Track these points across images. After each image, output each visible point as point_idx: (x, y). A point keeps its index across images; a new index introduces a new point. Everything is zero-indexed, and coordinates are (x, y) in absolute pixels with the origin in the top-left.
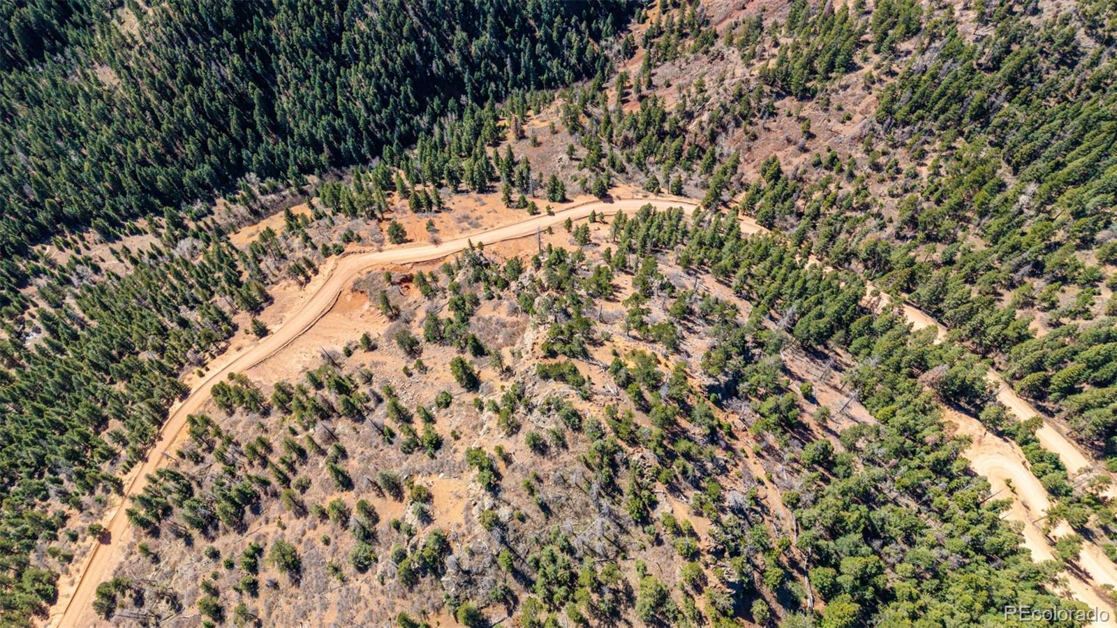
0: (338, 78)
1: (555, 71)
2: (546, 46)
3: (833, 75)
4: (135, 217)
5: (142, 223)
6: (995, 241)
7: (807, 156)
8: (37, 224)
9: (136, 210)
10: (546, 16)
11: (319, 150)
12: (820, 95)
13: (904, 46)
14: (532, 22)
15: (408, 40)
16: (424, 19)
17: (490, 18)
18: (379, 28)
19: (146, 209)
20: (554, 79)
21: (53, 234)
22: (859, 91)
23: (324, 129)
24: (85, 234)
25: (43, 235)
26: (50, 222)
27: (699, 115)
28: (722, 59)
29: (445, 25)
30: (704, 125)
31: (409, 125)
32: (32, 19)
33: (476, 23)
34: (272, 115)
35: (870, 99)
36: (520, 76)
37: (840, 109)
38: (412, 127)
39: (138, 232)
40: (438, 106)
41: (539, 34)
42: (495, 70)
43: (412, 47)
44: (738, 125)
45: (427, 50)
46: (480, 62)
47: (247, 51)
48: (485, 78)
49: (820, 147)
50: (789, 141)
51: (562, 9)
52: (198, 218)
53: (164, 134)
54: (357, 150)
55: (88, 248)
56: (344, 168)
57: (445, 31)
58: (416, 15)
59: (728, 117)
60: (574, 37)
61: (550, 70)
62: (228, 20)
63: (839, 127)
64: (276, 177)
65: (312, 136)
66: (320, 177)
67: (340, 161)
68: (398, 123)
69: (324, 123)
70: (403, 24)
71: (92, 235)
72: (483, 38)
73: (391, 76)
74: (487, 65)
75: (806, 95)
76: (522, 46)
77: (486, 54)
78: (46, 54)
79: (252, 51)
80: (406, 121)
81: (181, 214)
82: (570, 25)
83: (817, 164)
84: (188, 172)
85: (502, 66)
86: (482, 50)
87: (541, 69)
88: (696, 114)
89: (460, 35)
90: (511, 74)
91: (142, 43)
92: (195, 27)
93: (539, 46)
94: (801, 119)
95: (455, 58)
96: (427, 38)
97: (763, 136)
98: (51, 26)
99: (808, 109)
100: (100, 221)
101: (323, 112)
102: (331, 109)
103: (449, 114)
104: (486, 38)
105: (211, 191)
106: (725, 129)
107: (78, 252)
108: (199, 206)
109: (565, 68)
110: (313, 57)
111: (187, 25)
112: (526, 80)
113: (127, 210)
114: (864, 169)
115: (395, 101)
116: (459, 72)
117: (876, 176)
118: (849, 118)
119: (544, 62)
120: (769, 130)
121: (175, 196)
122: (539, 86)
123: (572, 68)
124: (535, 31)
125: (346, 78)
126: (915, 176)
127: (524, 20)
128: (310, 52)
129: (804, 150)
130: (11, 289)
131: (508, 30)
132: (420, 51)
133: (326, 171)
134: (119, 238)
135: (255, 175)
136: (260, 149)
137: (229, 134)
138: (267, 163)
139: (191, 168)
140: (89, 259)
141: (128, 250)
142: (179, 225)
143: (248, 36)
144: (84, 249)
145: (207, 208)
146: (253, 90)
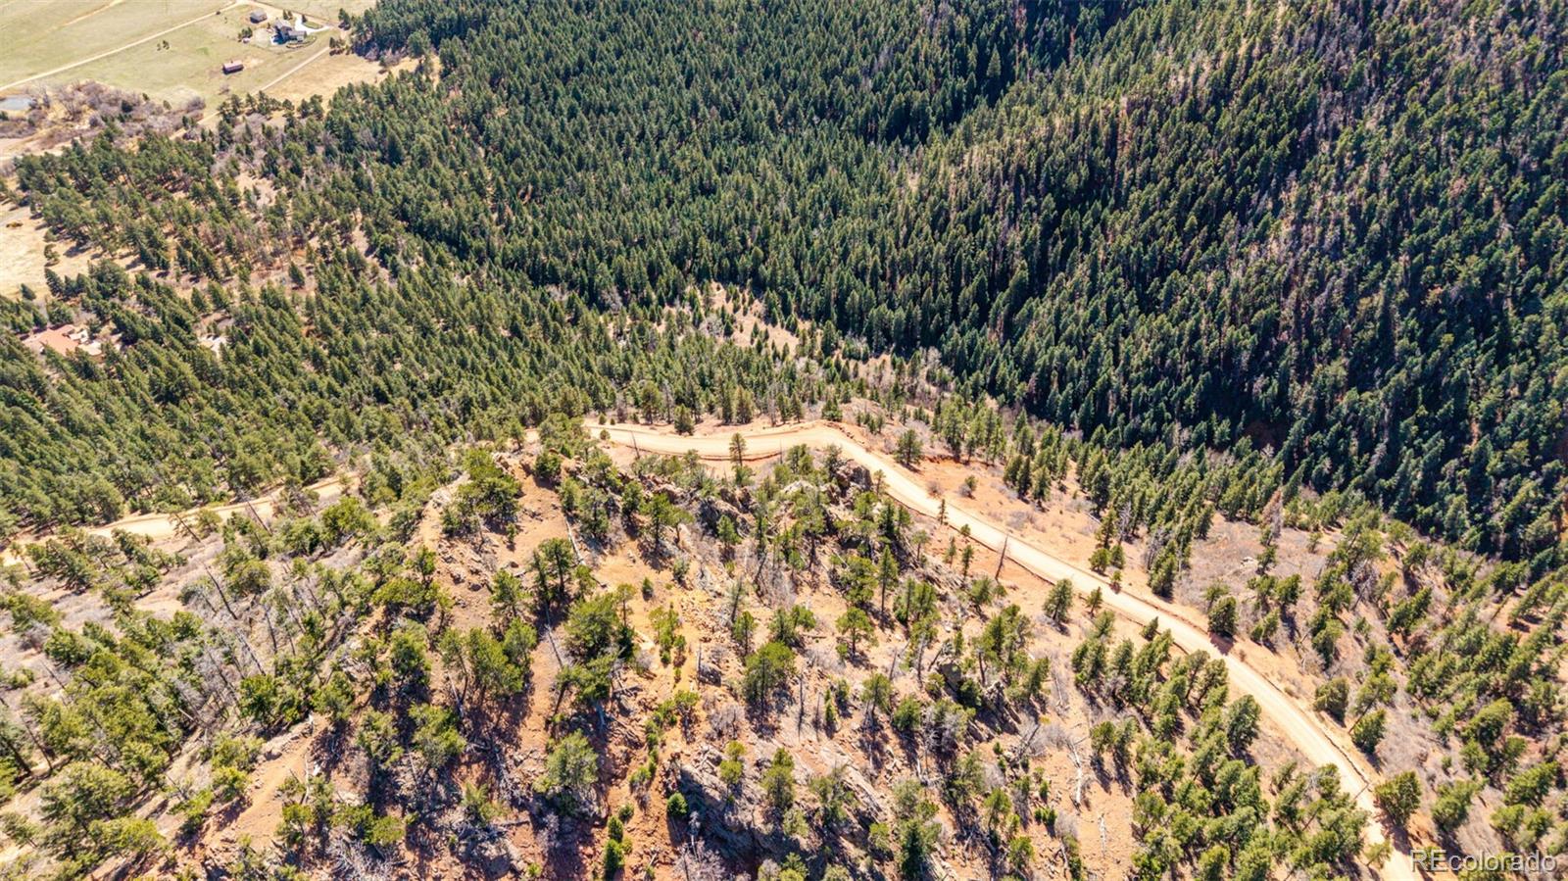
0: (1121, 316)
1: (1450, 512)
2: (1467, 471)
4: (806, 316)
5: (804, 326)
8: (733, 265)
9: (812, 310)
10: (1504, 431)
11: (1024, 377)
14: (1475, 428)
15: (1253, 330)
16: (1303, 322)
17: (1402, 375)
18: (1226, 293)
19: (821, 315)
20: (1440, 528)
21: (735, 283)
23: (1051, 358)
24: (756, 302)
25: (728, 277)
26: (745, 271)
29: (1326, 344)
31: (1159, 427)
32: (916, 104)
33: (1377, 373)
34: (1014, 309)
36: (1384, 483)
38: (1159, 432)
39: (792, 329)
40: (1222, 434)
41: (1472, 448)
42: (1353, 449)
43: (1251, 340)
45: (1270, 359)
46: (1335, 422)
47: (1057, 231)
51: (1544, 438)
52: (850, 355)
53: (898, 258)
55: (745, 313)
56: (1034, 417)
57: (1320, 354)
58: (1297, 310)
60: (1528, 487)
61: (1444, 507)
62: (1065, 191)
64: (958, 373)
65: (1033, 355)
67: (1038, 406)
68: (1146, 415)
69: (1057, 353)
70: (1263, 306)
71: (759, 306)
72: (1366, 395)
74: (1340, 434)
76: (1425, 446)
77: (1356, 420)
78: (898, 140)
79: (1063, 234)
80: (1159, 418)
81: (842, 344)
82: (1538, 468)
84: (884, 306)
85: (1367, 447)
86: (1352, 409)
87: (1427, 495)
89: (1338, 369)
90: (1372, 468)
91: (966, 165)
92: (1027, 179)
93: (1454, 462)
95: (1302, 394)
96: (1283, 346)
98: (926, 121)
100: (773, 296)
101: (1069, 342)
102: (1081, 343)
103: (1226, 453)
104: (1375, 401)
105: (889, 342)
107: (736, 310)
108: (861, 345)
109: (1474, 523)
110: (1116, 276)
111: (1020, 169)
112: (1389, 496)
113: (807, 305)
115: (1166, 389)
116: (1292, 415)
119: (1446, 492)
121: (850, 321)
122: (1405, 515)
123: (1487, 532)
124: (1470, 441)
125: (1133, 321)
127: (1462, 413)
128: (1118, 269)
130: (660, 299)
131: (1422, 411)
132: (1257, 352)
133: (1011, 405)
134: (774, 323)
135: (939, 355)
136: (969, 334)
137: (955, 298)
138: (962, 352)
139: (891, 307)
140: (733, 321)
141: (767, 337)
142: (828, 349)
143: (1071, 216)
144: (741, 311)
145: (866, 354)
146: (1021, 270)
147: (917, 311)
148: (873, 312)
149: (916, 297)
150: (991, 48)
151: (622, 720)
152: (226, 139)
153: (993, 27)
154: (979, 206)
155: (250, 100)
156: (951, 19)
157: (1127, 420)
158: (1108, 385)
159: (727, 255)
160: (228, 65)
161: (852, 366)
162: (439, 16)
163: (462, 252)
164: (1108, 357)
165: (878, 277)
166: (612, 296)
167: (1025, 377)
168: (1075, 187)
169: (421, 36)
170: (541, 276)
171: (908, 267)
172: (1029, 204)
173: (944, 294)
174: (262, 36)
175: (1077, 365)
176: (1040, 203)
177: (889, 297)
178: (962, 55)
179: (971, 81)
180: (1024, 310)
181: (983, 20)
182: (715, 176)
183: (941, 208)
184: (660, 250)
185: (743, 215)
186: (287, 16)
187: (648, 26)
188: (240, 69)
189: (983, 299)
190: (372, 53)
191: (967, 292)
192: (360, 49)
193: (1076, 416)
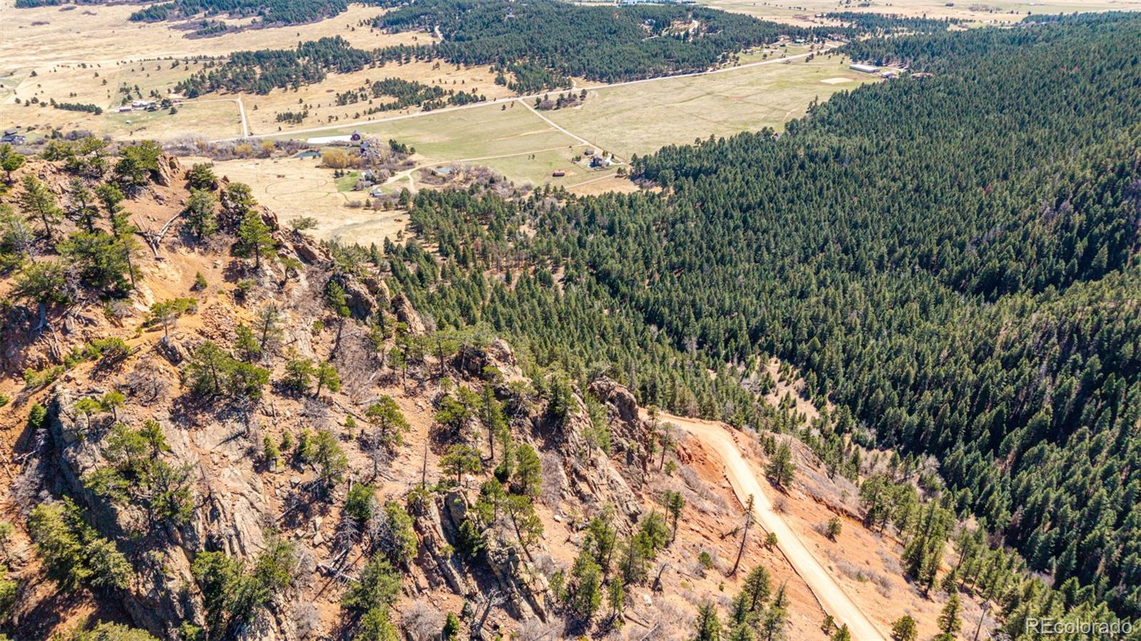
4: (835, 400)
5: (830, 408)
8: (794, 348)
9: (842, 397)
19: (852, 402)
21: (791, 362)
23: (1046, 499)
24: (800, 379)
25: (789, 356)
26: (801, 355)
32: (1009, 271)
34: (1026, 446)
39: (819, 406)
47: (1097, 392)
52: (857, 440)
55: (786, 385)
56: (1010, 546)
62: (1117, 358)
64: (949, 485)
65: (1028, 490)
66: (981, 529)
69: (1053, 496)
71: (800, 383)
78: (983, 295)
79: (1104, 397)
81: (855, 430)
84: (903, 410)
92: (1079, 338)
100: (813, 377)
101: (1070, 490)
102: (1082, 494)
105: (899, 442)
107: (781, 380)
108: (870, 435)
111: (1076, 330)
113: (840, 392)
133: (991, 530)
134: (807, 398)
135: (938, 464)
136: (973, 455)
137: (971, 422)
138: (960, 468)
139: (910, 412)
140: (772, 386)
141: (794, 406)
142: (840, 430)
143: (1118, 382)
144: (785, 382)
145: (871, 443)
146: (1044, 414)
147: (931, 423)
148: (890, 411)
149: (934, 410)
150: (1102, 244)
151: (58, 335)
152: (530, 205)
153: (1109, 227)
154: (1023, 350)
155: (555, 190)
156: (1068, 214)
157: (1111, 585)
158: (1100, 542)
159: (793, 341)
160: (557, 172)
161: (853, 447)
162: (689, 165)
163: (614, 292)
164: (1109, 516)
165: (905, 385)
166: (691, 343)
167: (1012, 509)
168: (1130, 356)
169: (669, 174)
170: (652, 317)
171: (937, 383)
172: (1075, 361)
173: (961, 414)
174: (586, 162)
175: (1073, 515)
176: (1085, 360)
177: (912, 404)
178: (1070, 245)
179: (1073, 266)
180: (1035, 449)
181: (1100, 220)
182: (814, 287)
183: (986, 343)
184: (743, 325)
185: (818, 314)
186: (605, 154)
187: (821, 189)
188: (562, 175)
189: (997, 431)
190: (638, 181)
191: (984, 418)
192: (633, 178)
193: (1054, 562)
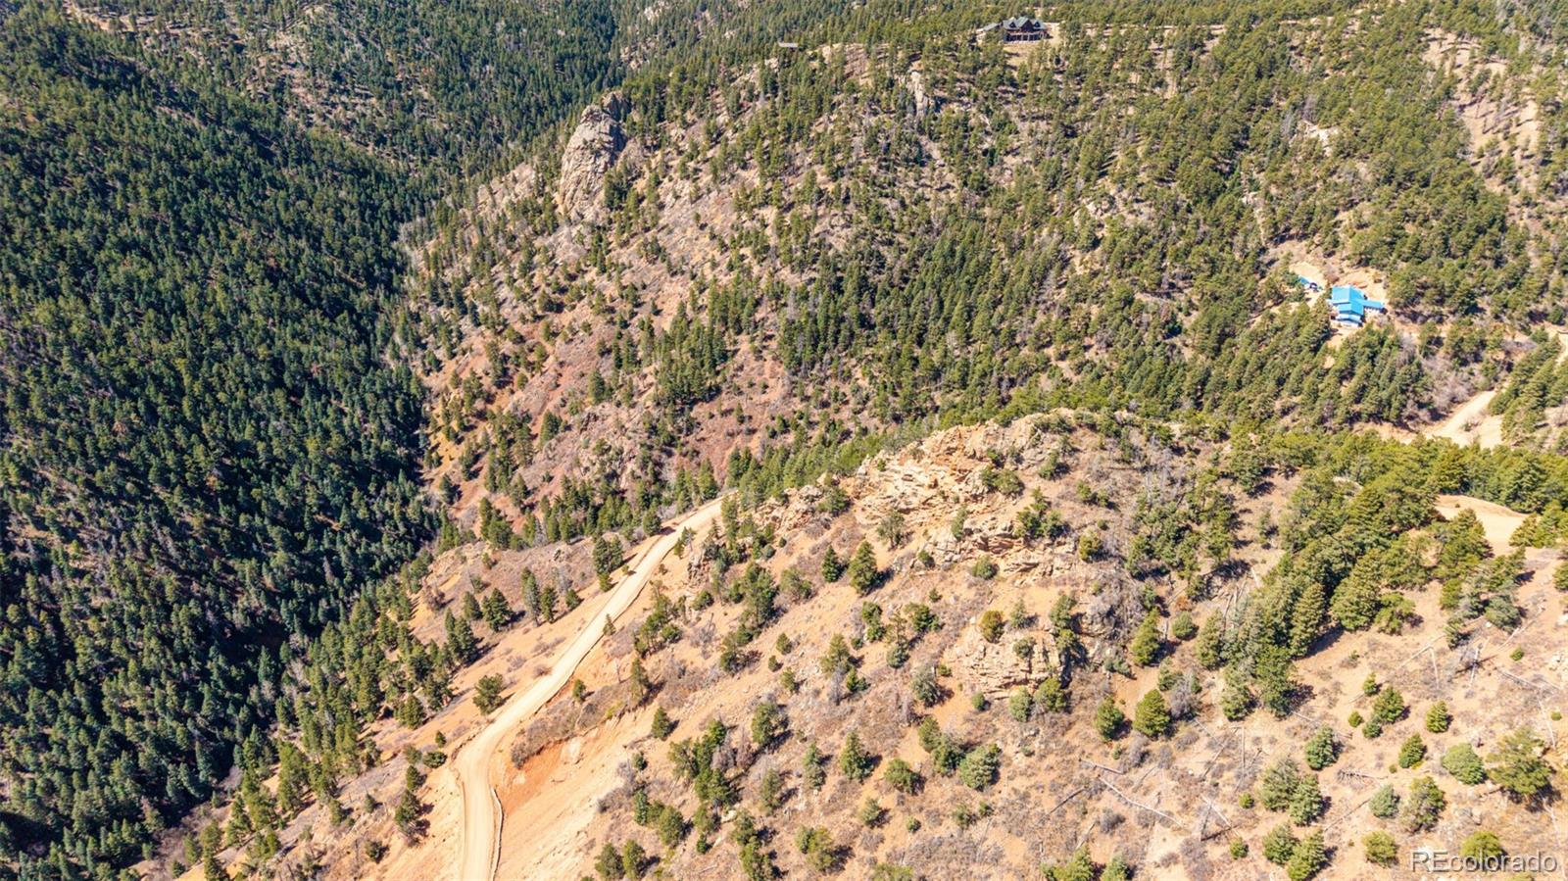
3: (718, 368)
6: (964, 386)
7: (758, 434)
12: (724, 387)
13: (758, 316)
22: (754, 364)
27: (623, 470)
28: (596, 418)
30: (638, 472)
35: (769, 363)
37: (752, 385)
44: (670, 454)
48: (307, 603)
49: (762, 420)
50: (731, 435)
54: (194, 781)
59: (655, 453)
63: (764, 398)
66: (154, 855)
73: (183, 656)
75: (714, 393)
83: (774, 435)
88: (619, 471)
94: (726, 413)
97: (702, 447)
99: (726, 401)
106: (661, 465)
114: (816, 415)
117: (831, 410)
118: (766, 387)
120: (703, 439)
126: (859, 389)
129: (752, 432)
